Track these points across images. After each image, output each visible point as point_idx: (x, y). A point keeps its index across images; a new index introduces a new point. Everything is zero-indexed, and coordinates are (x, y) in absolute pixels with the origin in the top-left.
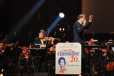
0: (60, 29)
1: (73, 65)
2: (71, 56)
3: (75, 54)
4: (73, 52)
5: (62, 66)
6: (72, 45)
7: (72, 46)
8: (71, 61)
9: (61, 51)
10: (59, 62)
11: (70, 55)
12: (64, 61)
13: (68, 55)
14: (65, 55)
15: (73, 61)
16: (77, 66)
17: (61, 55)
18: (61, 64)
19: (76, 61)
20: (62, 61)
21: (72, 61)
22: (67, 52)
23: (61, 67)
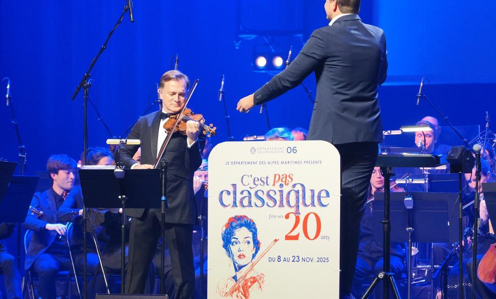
0: (262, 62)
1: (296, 259)
2: (286, 210)
3: (308, 201)
4: (298, 188)
5: (241, 262)
6: (294, 150)
7: (292, 157)
8: (288, 238)
9: (234, 186)
10: (228, 240)
11: (281, 205)
12: (250, 234)
13: (271, 203)
14: (259, 203)
15: (296, 238)
16: (320, 260)
17: (235, 204)
18: (234, 249)
19: (312, 237)
20: (242, 233)
21: (294, 233)
22: (266, 189)
23: (238, 268)
